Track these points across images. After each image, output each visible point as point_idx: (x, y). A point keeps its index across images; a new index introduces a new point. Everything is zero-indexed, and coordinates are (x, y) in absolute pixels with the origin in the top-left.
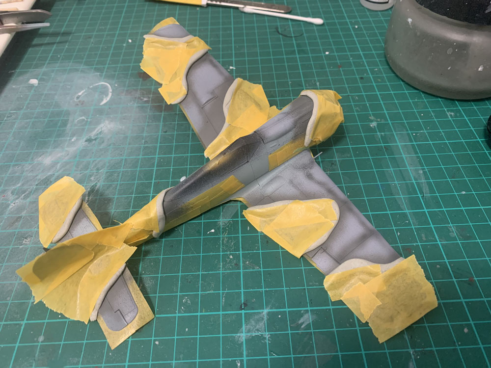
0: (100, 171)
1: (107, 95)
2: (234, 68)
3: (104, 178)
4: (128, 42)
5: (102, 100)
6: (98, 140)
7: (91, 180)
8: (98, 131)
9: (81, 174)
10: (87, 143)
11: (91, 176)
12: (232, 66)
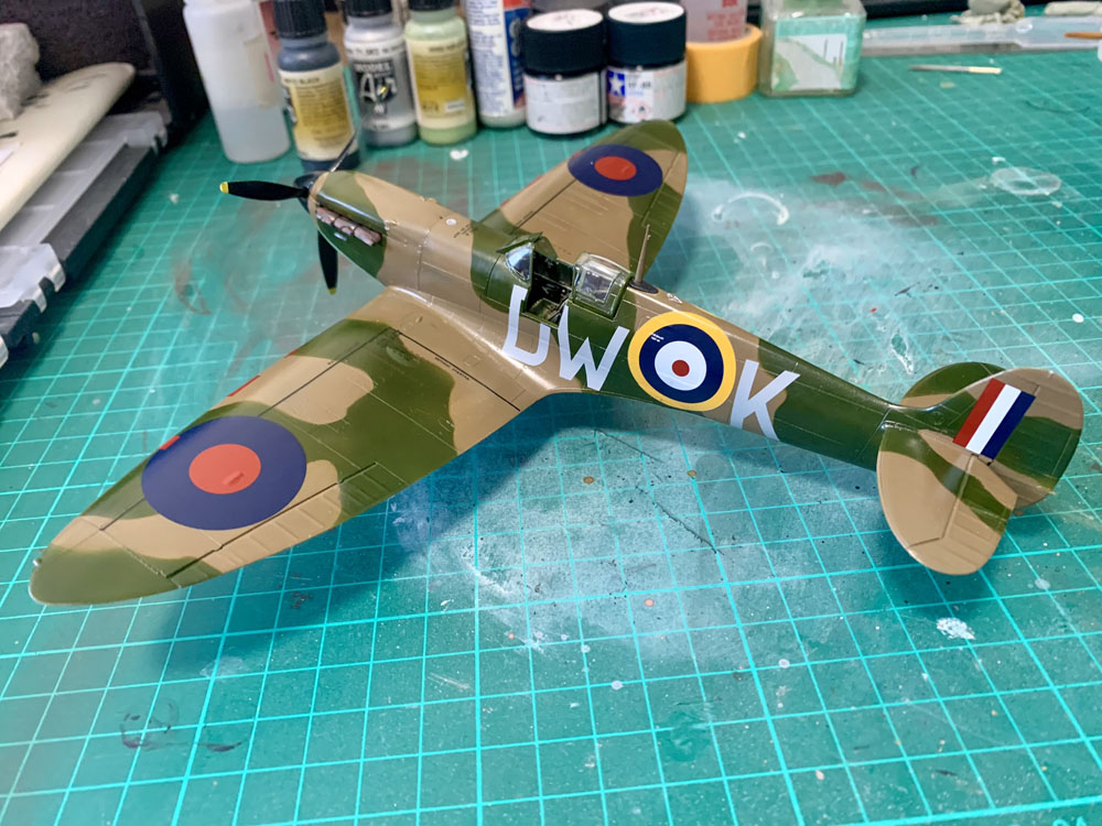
0: (886, 317)
1: (778, 211)
2: (1003, 159)
3: (906, 328)
4: (739, 138)
5: (776, 219)
6: (830, 273)
7: (880, 332)
8: (815, 260)
9: (847, 323)
10: (810, 279)
11: (873, 326)
12: (993, 156)
